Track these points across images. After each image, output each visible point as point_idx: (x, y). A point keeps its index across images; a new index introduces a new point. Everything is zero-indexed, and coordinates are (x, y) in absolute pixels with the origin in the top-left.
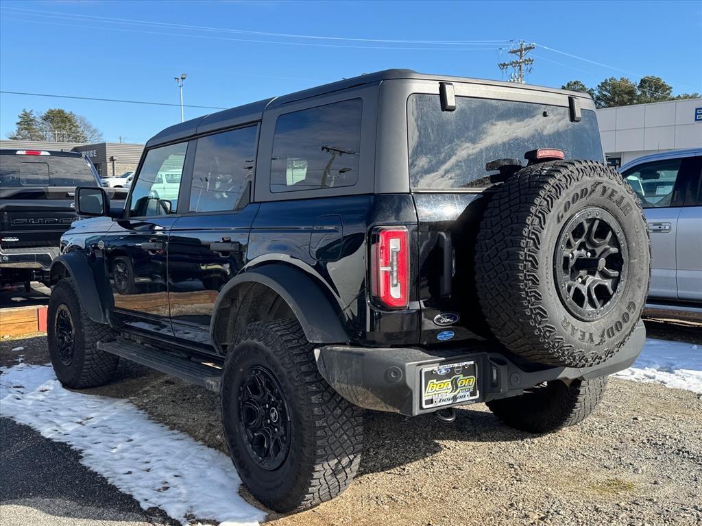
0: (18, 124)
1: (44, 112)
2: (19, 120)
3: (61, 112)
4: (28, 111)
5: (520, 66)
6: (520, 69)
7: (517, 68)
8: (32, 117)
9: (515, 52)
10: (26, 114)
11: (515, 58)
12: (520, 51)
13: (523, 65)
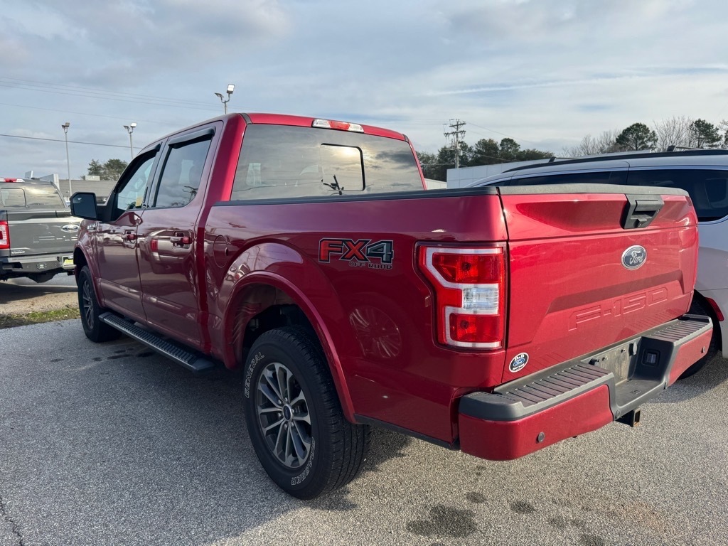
0: (90, 169)
1: (106, 161)
2: (90, 167)
3: (118, 161)
4: (95, 161)
5: (457, 135)
6: (457, 137)
7: (455, 136)
8: (98, 165)
9: (453, 126)
10: (94, 163)
11: (454, 130)
12: (457, 125)
13: (459, 135)
